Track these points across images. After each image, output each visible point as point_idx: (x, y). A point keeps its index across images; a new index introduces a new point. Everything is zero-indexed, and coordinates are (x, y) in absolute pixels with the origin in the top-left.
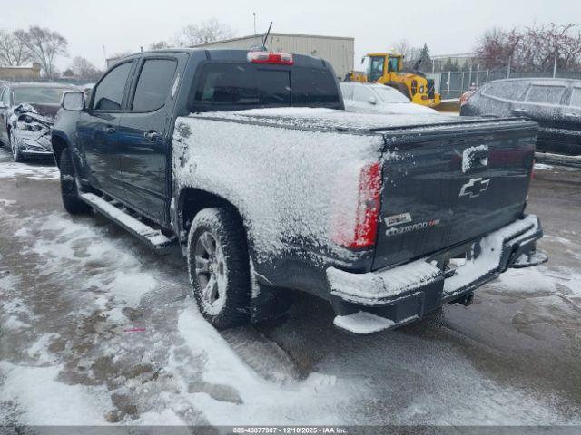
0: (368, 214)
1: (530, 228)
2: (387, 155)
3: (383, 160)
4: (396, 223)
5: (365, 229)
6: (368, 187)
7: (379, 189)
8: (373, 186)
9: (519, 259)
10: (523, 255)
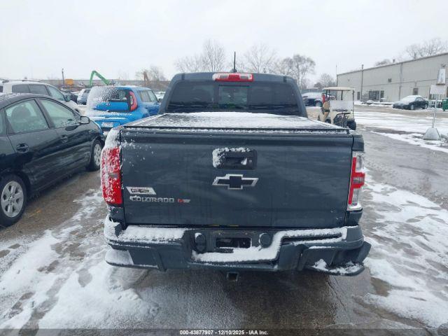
0: (111, 182)
1: (336, 236)
2: (125, 144)
3: (120, 147)
4: (139, 193)
5: (111, 191)
6: (109, 163)
7: (119, 166)
8: (113, 163)
9: (317, 263)
10: (322, 260)
